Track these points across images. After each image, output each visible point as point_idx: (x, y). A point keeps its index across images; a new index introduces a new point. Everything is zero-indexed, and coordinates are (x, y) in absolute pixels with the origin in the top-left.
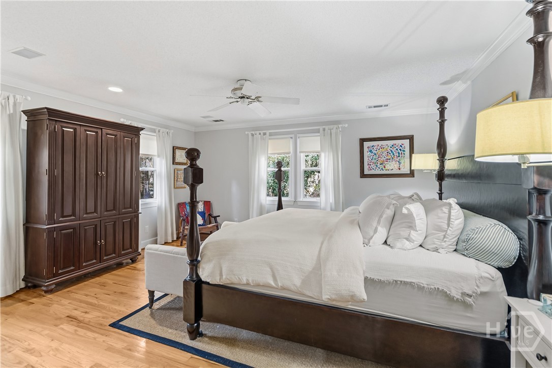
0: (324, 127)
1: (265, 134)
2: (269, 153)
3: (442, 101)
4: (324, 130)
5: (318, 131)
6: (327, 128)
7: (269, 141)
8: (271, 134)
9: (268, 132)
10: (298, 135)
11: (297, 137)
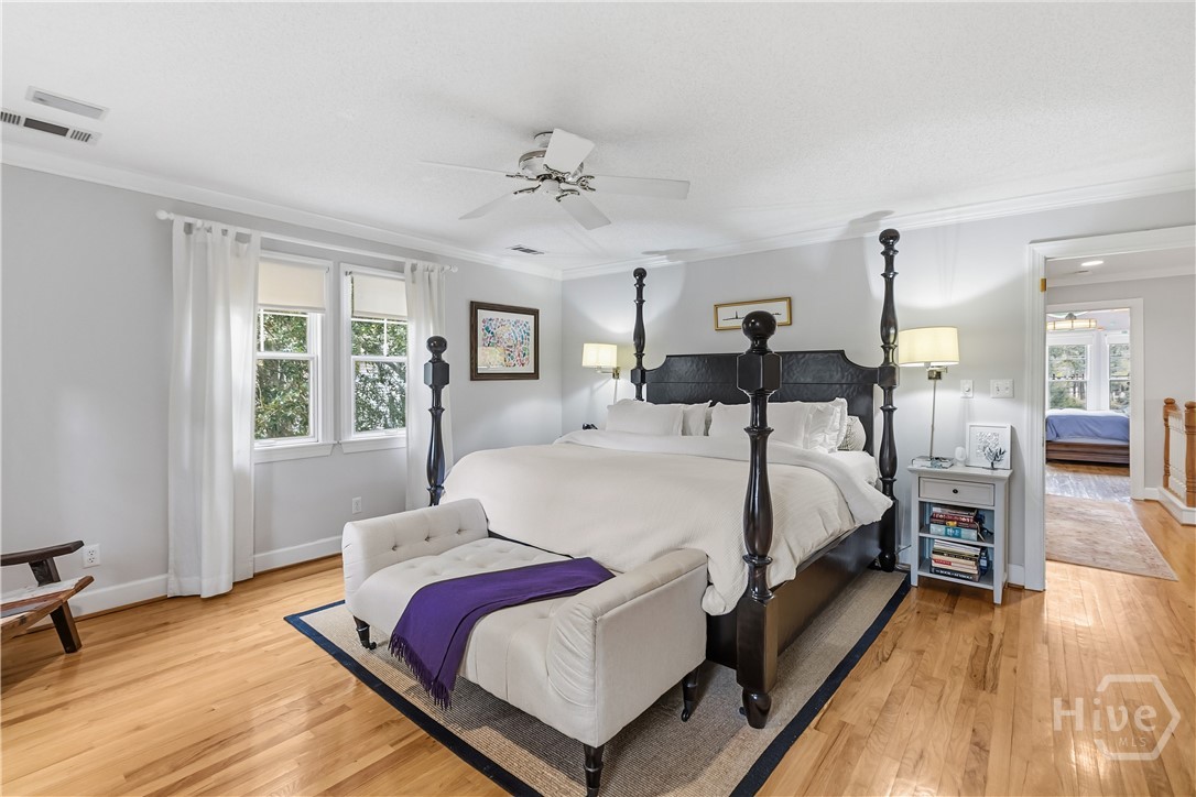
0: (415, 261)
1: (240, 238)
2: (260, 301)
3: (640, 274)
4: (414, 268)
5: (399, 268)
6: (421, 265)
7: (263, 267)
8: (268, 246)
9: (257, 236)
10: (345, 267)
11: (342, 274)
